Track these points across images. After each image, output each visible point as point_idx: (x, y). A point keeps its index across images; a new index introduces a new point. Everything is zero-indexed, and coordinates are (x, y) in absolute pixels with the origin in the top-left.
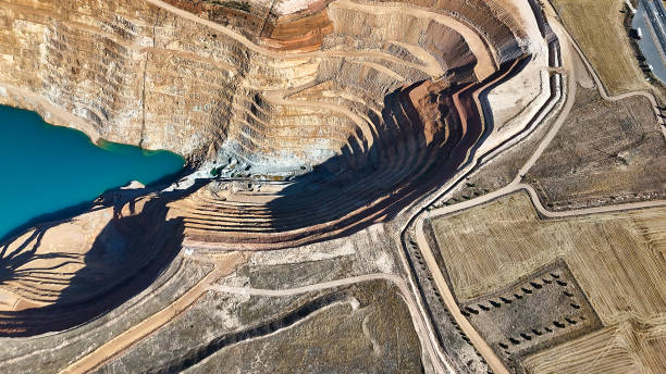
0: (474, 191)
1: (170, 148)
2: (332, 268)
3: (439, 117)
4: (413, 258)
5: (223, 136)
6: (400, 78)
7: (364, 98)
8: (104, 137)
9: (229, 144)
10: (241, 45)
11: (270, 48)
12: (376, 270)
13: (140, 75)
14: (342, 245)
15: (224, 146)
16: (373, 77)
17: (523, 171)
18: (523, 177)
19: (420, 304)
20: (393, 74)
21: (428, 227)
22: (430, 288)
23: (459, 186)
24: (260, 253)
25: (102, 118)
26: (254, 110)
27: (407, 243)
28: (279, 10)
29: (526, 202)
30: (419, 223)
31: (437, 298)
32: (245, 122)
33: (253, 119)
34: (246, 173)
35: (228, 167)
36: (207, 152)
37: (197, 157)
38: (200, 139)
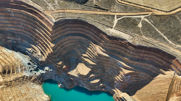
32: (15, 73)
33: (12, 70)
34: (31, 63)
35: (33, 69)
36: (34, 80)
37: (38, 82)
38: (32, 85)
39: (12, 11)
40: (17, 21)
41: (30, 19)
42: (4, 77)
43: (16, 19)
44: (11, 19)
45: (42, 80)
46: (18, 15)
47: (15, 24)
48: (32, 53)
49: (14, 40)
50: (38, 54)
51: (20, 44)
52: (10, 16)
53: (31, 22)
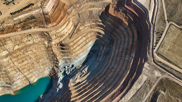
0: (160, 34)
1: (40, 77)
2: (146, 87)
3: (125, 15)
4: (163, 66)
5: (58, 62)
6: (100, 9)
7: (93, 22)
8: (15, 90)
9: (61, 63)
10: (43, 32)
11: (53, 26)
12: (158, 78)
13: (12, 65)
14: (142, 78)
15: (59, 65)
16: (92, 13)
17: (166, 19)
18: (168, 20)
19: (175, 78)
20: (97, 9)
21: (159, 54)
22: (174, 71)
23: (155, 35)
24: (123, 99)
25: (9, 86)
26: (62, 49)
27: (157, 63)
28: (46, 11)
29: (175, 28)
30: (155, 55)
31: (178, 73)
32: (62, 54)
33: (64, 52)
34: (74, 68)
35: (66, 70)
36: (55, 70)
37: (52, 73)
38: (49, 68)
39: (131, 58)
40: (120, 61)
41: (117, 79)
42: (57, 45)
43: (121, 60)
44: (123, 55)
45: (53, 77)
46: (126, 65)
47: (117, 58)
48: (82, 72)
49: (101, 53)
50: (78, 79)
51: (96, 58)
52: (126, 55)
53: (114, 80)
